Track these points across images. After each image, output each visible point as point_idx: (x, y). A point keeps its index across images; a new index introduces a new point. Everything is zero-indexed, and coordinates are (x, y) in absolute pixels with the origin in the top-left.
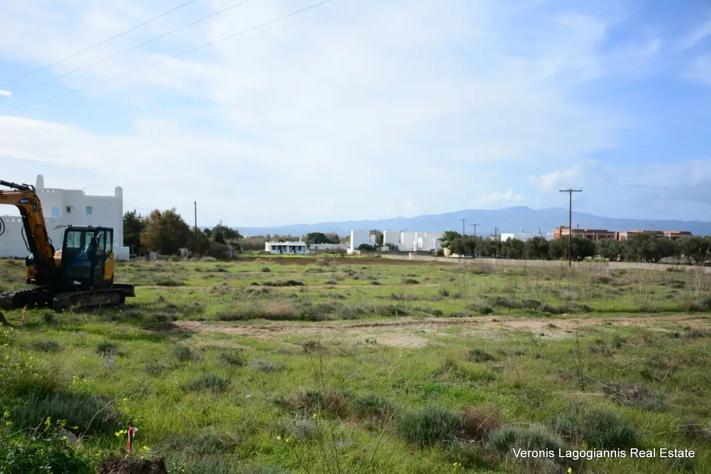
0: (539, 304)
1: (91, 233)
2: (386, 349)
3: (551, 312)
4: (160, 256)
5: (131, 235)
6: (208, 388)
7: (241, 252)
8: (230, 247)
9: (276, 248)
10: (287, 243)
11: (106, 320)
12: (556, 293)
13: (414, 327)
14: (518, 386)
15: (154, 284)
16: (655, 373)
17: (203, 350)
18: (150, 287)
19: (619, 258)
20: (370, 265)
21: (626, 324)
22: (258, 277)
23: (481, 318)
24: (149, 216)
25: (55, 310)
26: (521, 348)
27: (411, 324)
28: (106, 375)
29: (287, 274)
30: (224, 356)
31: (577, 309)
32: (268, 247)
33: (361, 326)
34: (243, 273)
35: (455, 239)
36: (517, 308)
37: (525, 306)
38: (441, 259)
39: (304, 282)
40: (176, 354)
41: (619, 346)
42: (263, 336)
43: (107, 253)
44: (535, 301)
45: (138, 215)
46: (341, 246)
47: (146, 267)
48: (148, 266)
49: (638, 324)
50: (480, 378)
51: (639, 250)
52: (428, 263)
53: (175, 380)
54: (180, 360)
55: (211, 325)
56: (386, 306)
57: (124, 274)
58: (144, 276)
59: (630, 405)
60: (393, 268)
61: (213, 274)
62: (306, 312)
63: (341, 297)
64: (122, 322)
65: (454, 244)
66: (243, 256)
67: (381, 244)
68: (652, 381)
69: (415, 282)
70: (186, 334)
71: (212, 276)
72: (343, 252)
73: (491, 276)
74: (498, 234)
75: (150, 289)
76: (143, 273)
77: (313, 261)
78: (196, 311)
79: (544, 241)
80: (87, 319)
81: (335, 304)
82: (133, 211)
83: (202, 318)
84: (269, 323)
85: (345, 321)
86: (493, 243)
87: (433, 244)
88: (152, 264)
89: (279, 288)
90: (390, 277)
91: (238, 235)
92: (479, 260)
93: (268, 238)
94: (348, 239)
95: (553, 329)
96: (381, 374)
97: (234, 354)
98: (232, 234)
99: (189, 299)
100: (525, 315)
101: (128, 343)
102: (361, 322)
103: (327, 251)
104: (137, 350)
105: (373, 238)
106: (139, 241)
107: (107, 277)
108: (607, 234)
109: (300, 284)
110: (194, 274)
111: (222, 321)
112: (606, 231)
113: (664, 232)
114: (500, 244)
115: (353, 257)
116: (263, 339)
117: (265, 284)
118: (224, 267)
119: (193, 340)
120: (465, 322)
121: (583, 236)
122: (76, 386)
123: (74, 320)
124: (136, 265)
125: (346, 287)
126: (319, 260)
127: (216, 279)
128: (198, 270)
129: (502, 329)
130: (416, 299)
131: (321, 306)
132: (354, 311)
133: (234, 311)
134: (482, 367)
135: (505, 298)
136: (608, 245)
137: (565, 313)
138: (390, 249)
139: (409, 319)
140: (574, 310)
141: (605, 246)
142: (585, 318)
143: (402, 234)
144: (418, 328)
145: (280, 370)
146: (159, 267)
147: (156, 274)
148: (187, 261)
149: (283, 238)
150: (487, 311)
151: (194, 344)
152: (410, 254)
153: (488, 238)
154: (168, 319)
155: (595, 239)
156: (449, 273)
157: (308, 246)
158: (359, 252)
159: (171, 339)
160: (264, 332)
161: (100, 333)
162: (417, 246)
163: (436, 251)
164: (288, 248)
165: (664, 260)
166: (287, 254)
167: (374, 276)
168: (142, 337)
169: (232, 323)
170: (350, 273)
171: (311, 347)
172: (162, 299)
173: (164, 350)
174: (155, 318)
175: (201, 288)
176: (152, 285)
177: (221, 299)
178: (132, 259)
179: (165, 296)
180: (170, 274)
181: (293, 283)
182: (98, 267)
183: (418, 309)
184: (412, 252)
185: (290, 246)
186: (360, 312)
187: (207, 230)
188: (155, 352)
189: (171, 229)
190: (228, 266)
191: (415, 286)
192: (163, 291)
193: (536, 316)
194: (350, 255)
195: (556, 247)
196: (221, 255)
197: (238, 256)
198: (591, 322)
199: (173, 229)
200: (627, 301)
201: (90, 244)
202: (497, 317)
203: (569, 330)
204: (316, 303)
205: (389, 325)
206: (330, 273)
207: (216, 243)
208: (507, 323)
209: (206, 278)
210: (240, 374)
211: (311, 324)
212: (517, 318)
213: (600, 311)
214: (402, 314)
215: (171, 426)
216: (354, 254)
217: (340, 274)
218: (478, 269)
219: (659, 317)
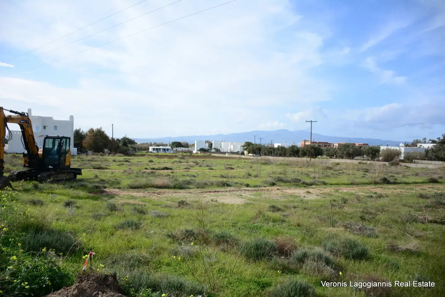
0: (300, 180)
1: (58, 140)
2: (223, 205)
3: (306, 185)
4: (93, 153)
5: (78, 142)
6: (129, 227)
7: (136, 152)
8: (131, 149)
9: (155, 150)
10: (161, 147)
11: (67, 188)
12: (308, 175)
13: (235, 192)
14: (299, 225)
15: (91, 168)
16: (367, 217)
17: (123, 205)
18: (90, 170)
19: (335, 157)
20: (206, 159)
21: (345, 191)
22: (147, 165)
23: (270, 188)
24: (87, 131)
25: (39, 182)
26: (296, 204)
27: (234, 191)
28: (70, 219)
29: (162, 164)
30: (135, 209)
31: (320, 183)
32: (151, 149)
33: (207, 192)
34: (139, 163)
35: (250, 146)
36: (288, 183)
37: (293, 182)
38: (243, 156)
39: (172, 168)
40: (108, 207)
41: (345, 203)
42: (155, 198)
43: (67, 151)
44: (298, 179)
45: (81, 131)
46: (190, 149)
47: (87, 159)
48: (87, 158)
49: (351, 191)
50: (278, 221)
51: (345, 152)
52: (237, 159)
53: (109, 222)
54: (111, 211)
55: (125, 191)
56: (220, 181)
57: (75, 163)
58: (86, 164)
59: (358, 234)
60: (219, 160)
61: (123, 163)
62: (176, 184)
63: (194, 176)
64: (76, 189)
65: (250, 149)
66: (137, 153)
67: (211, 148)
68: (366, 221)
69: (232, 168)
70: (112, 196)
71: (123, 164)
72: (191, 152)
73: (271, 166)
74: (272, 144)
75: (89, 171)
76: (84, 162)
77: (176, 157)
78: (116, 183)
79: (297, 147)
80: (57, 187)
81: (191, 180)
82: (79, 129)
83: (120, 187)
84: (157, 190)
85: (198, 189)
86: (271, 148)
87: (239, 149)
88: (90, 157)
89: (159, 171)
90: (218, 166)
91: (135, 142)
92: (263, 157)
93: (150, 144)
94: (193, 145)
95: (309, 194)
96: (223, 219)
97: (140, 207)
98: (132, 142)
99: (111, 176)
100: (293, 186)
101: (81, 201)
102: (207, 190)
103: (182, 151)
104: (86, 205)
105: (207, 145)
106: (82, 145)
107: (67, 164)
108: (328, 145)
109: (171, 169)
110: (112, 163)
111: (131, 189)
112: (327, 143)
113: (356, 144)
114: (274, 149)
115: (196, 155)
116: (154, 199)
117: (152, 169)
118: (128, 159)
119: (116, 199)
120: (262, 190)
121: (316, 145)
122: (55, 226)
123: (50, 188)
124: (81, 158)
125: (195, 171)
126: (179, 156)
127: (125, 166)
128: (114, 161)
129: (283, 194)
130: (235, 177)
131: (184, 181)
132: (202, 184)
133: (137, 184)
134: (277, 215)
135: (282, 177)
136: (330, 150)
137: (313, 185)
138: (216, 150)
139: (232, 188)
140: (317, 183)
141: (328, 151)
142: (324, 188)
143: (222, 143)
144: (238, 193)
145: (167, 216)
146: (93, 159)
147: (93, 163)
148: (108, 156)
149: (158, 144)
150: (273, 184)
151: (118, 201)
152: (227, 154)
153: (268, 146)
154: (101, 187)
155: (322, 147)
156: (249, 164)
157: (172, 149)
158: (199, 152)
159: (104, 198)
160: (155, 195)
161: (64, 195)
162: (230, 149)
163: (240, 152)
164: (161, 150)
165: (356, 158)
166: (161, 153)
167: (210, 165)
168: (88, 198)
169: (136, 190)
170: (197, 164)
171: (182, 204)
172: (96, 176)
173: (101, 205)
174: (94, 187)
175: (117, 171)
176: (91, 169)
177: (129, 177)
178: (78, 155)
179: (98, 174)
180: (100, 163)
181: (167, 168)
182: (62, 158)
183: (236, 183)
184: (228, 152)
185: (163, 149)
186: (206, 184)
187: (118, 140)
188: (96, 206)
189: (99, 139)
190: (130, 159)
191: (232, 170)
192: (97, 172)
193: (299, 187)
194: (195, 154)
195: (303, 151)
196: (126, 153)
197: (135, 154)
198: (327, 190)
199: (101, 138)
200: (344, 179)
201: (58, 146)
202: (279, 187)
203: (318, 194)
204: (181, 179)
205: (222, 192)
206: (185, 163)
207: (123, 146)
208: (285, 191)
209: (119, 165)
210: (144, 219)
211: (180, 191)
212: (290, 188)
213: (331, 184)
214: (228, 185)
215: (110, 249)
216: (197, 153)
217: (192, 164)
218: (263, 162)
219: (360, 187)
